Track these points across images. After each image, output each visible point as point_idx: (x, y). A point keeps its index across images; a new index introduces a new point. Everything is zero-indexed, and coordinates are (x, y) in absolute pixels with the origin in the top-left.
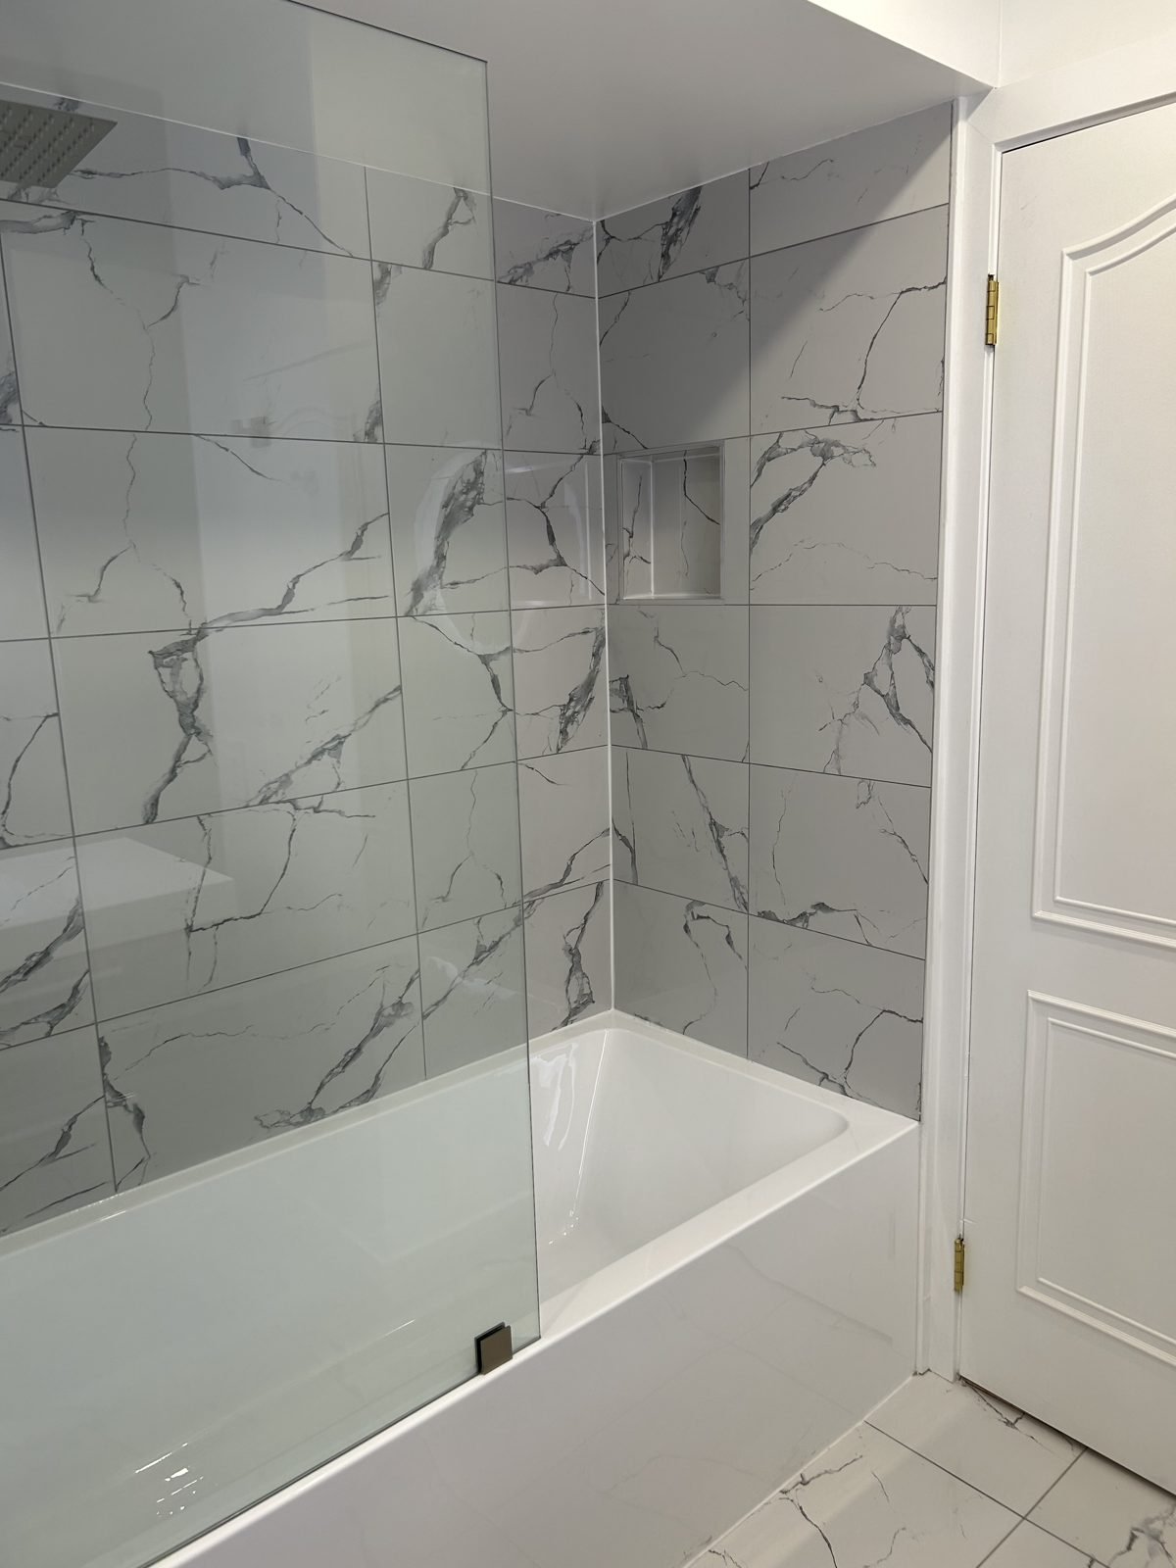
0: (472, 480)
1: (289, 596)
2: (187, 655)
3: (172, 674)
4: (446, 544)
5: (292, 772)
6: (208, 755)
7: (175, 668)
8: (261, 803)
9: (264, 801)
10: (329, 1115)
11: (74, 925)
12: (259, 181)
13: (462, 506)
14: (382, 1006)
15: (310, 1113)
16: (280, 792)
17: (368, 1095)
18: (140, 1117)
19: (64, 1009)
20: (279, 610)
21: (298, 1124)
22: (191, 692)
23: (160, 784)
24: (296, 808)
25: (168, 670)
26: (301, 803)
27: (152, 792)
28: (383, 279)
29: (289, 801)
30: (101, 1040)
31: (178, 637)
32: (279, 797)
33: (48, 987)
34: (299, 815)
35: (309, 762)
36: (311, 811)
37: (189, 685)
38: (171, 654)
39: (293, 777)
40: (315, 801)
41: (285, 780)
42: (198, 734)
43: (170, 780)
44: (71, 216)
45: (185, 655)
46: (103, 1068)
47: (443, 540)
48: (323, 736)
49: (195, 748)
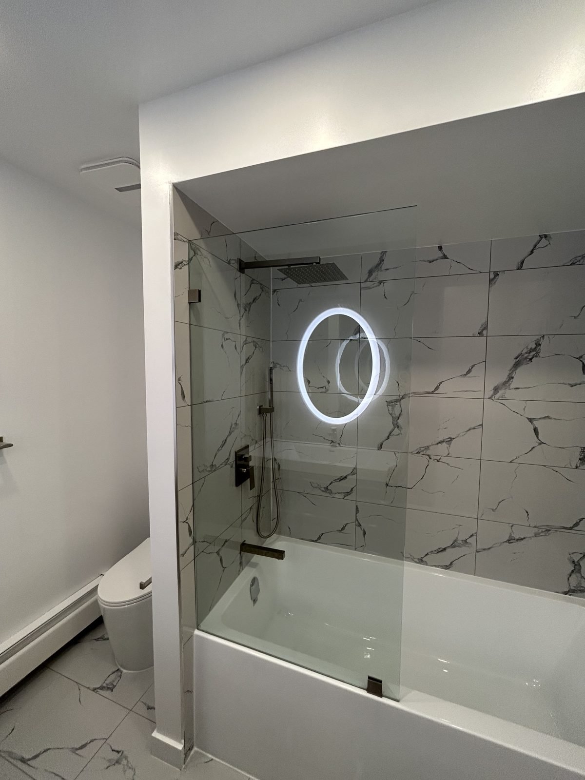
0: (533, 348)
1: (437, 388)
2: (398, 403)
3: (392, 408)
4: (514, 372)
5: (430, 446)
6: (400, 435)
7: (393, 407)
8: (417, 453)
9: (418, 453)
10: (428, 566)
11: (354, 472)
12: (445, 257)
13: (526, 358)
14: (457, 538)
15: (421, 561)
16: (425, 451)
17: (447, 567)
18: (365, 533)
19: (348, 493)
20: (433, 392)
21: (416, 562)
22: (397, 415)
23: (384, 439)
24: (430, 458)
25: (391, 407)
26: (432, 457)
27: (382, 441)
28: (494, 278)
29: (428, 455)
30: (357, 506)
31: (395, 398)
32: (424, 453)
33: (346, 485)
34: (431, 460)
35: (438, 444)
36: (436, 460)
37: (397, 412)
38: (392, 402)
39: (430, 448)
40: (438, 458)
41: (427, 448)
42: (398, 427)
43: (387, 439)
44: (380, 282)
45: (397, 403)
46: (356, 514)
47: (513, 371)
48: (445, 436)
49: (396, 431)
